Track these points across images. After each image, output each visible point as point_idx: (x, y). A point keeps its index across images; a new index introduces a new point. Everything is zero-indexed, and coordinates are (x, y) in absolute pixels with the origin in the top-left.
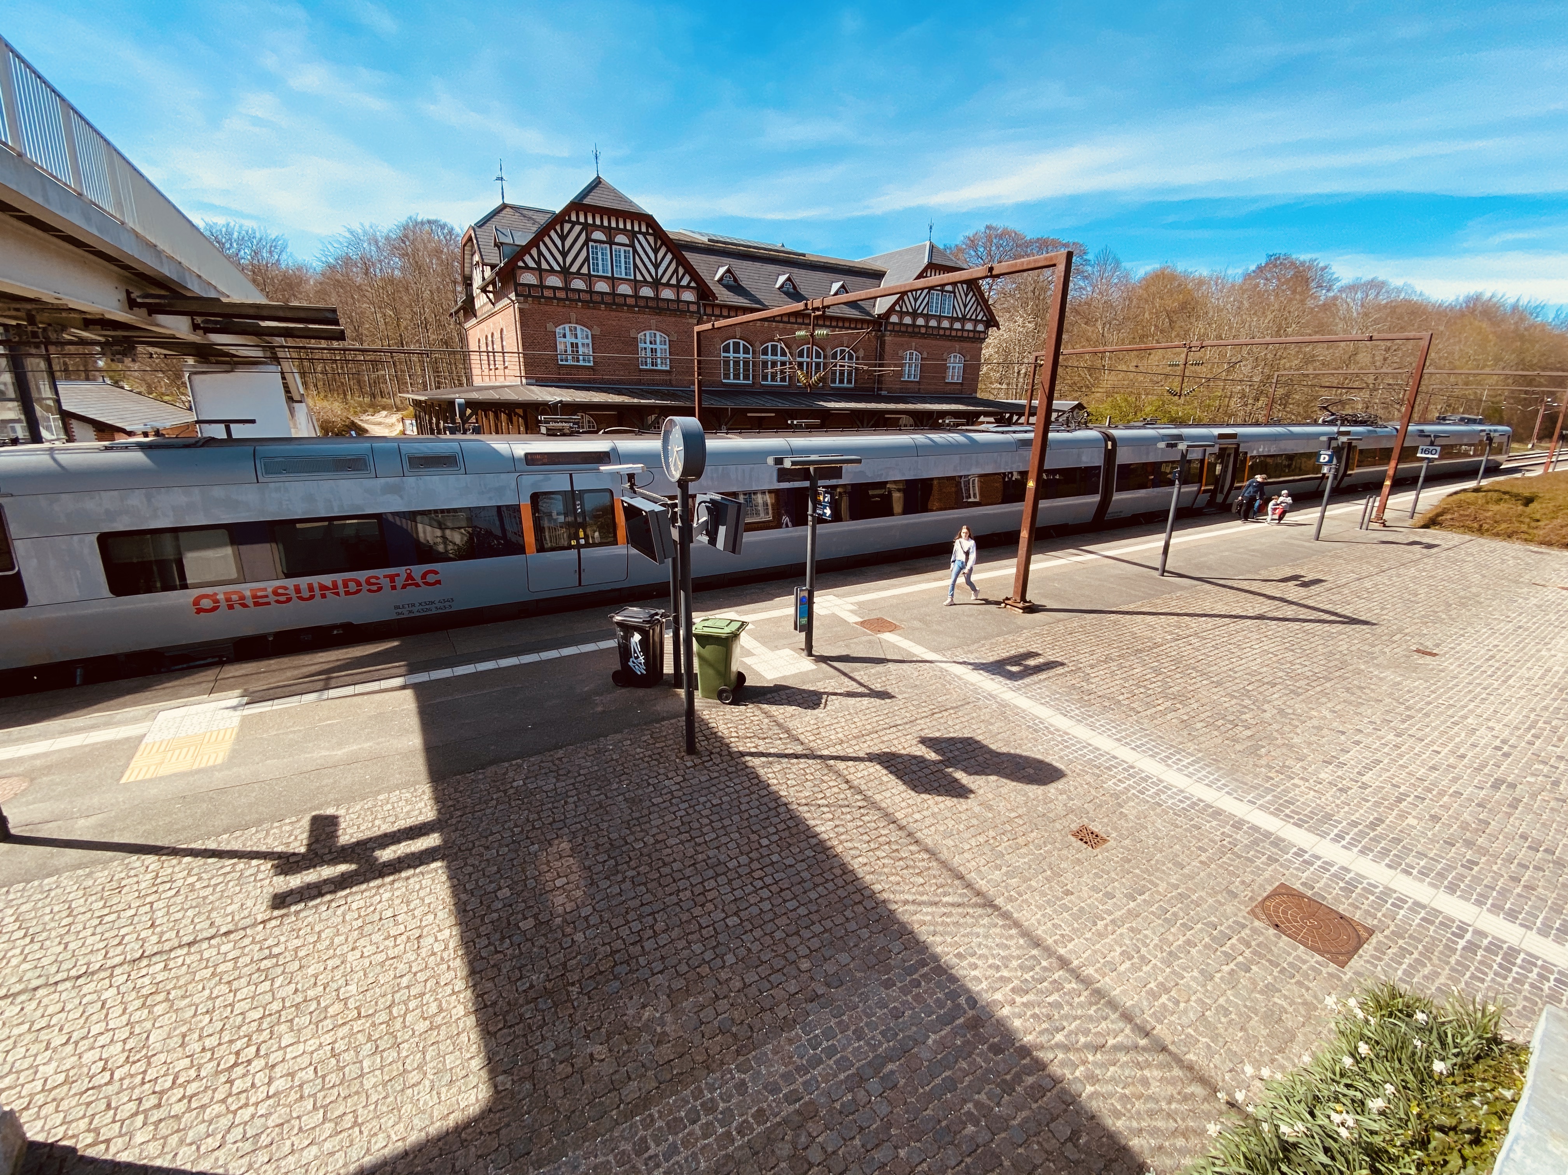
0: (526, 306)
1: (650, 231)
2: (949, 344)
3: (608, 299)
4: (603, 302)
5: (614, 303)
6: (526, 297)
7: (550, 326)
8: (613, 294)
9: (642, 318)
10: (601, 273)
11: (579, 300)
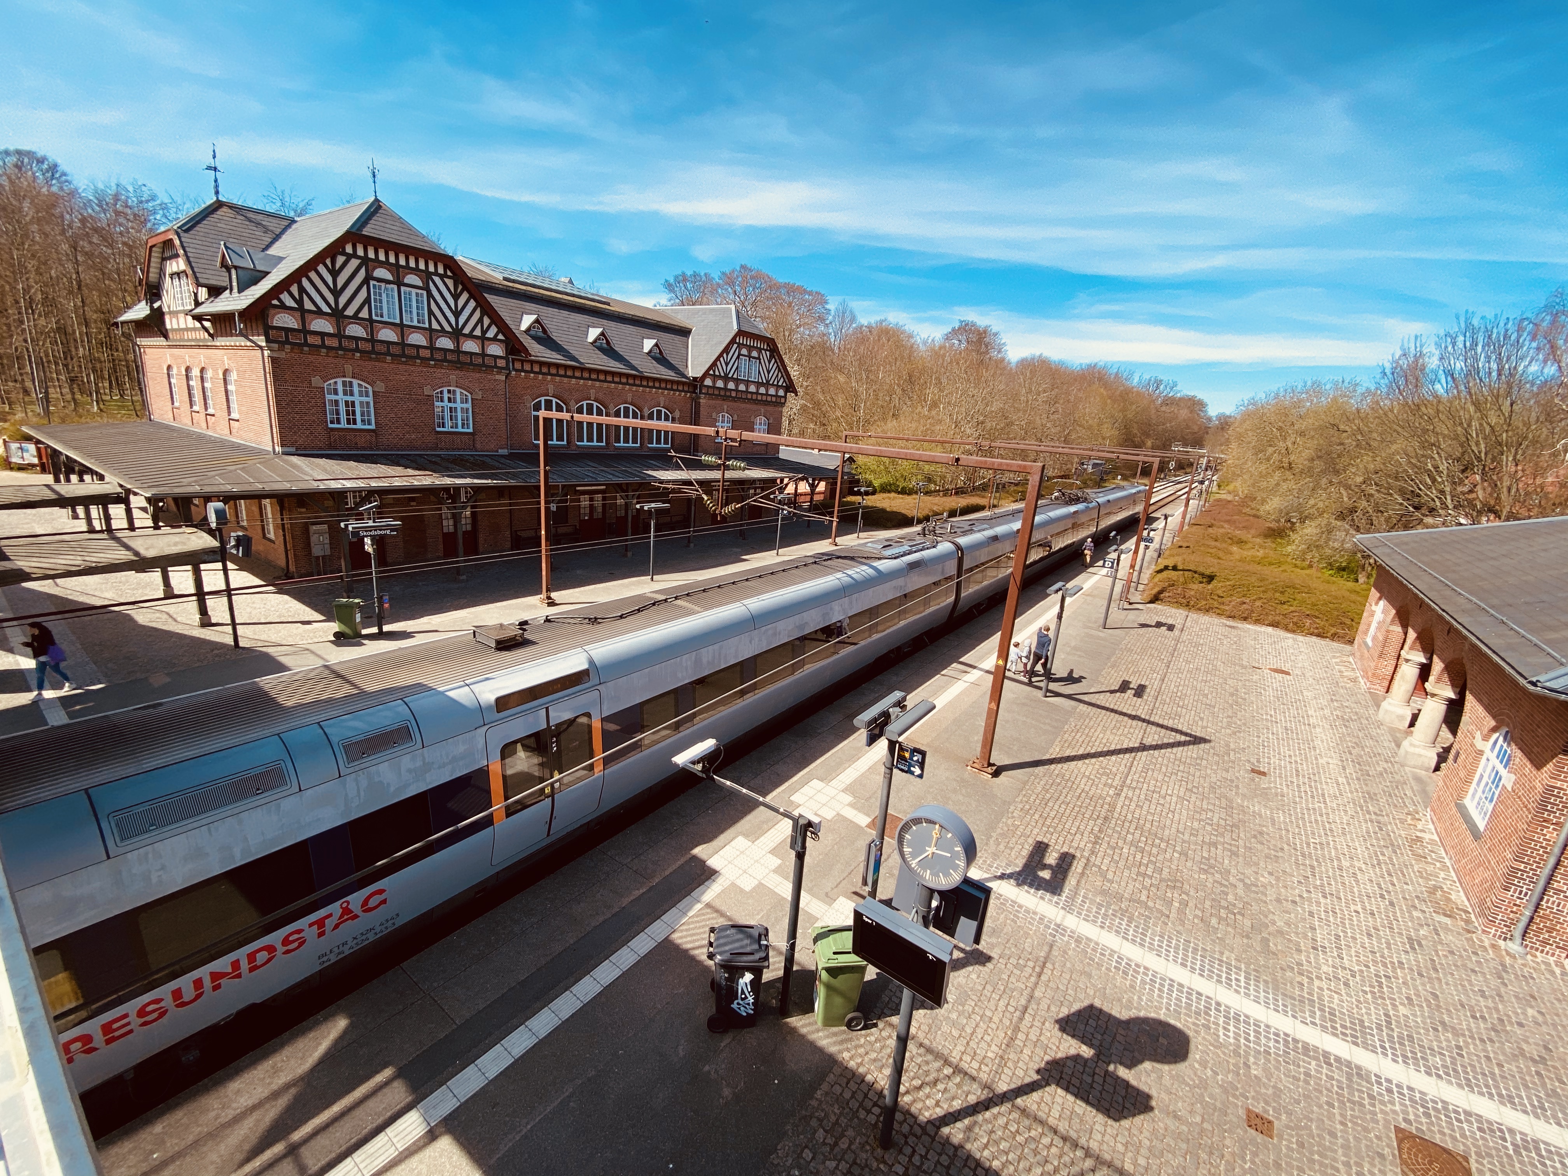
0: (282, 355)
1: (449, 273)
2: (754, 407)
3: (394, 350)
4: (388, 353)
5: (403, 355)
6: (282, 344)
7: (316, 381)
8: (403, 344)
9: (439, 372)
10: (386, 319)
11: (357, 350)
